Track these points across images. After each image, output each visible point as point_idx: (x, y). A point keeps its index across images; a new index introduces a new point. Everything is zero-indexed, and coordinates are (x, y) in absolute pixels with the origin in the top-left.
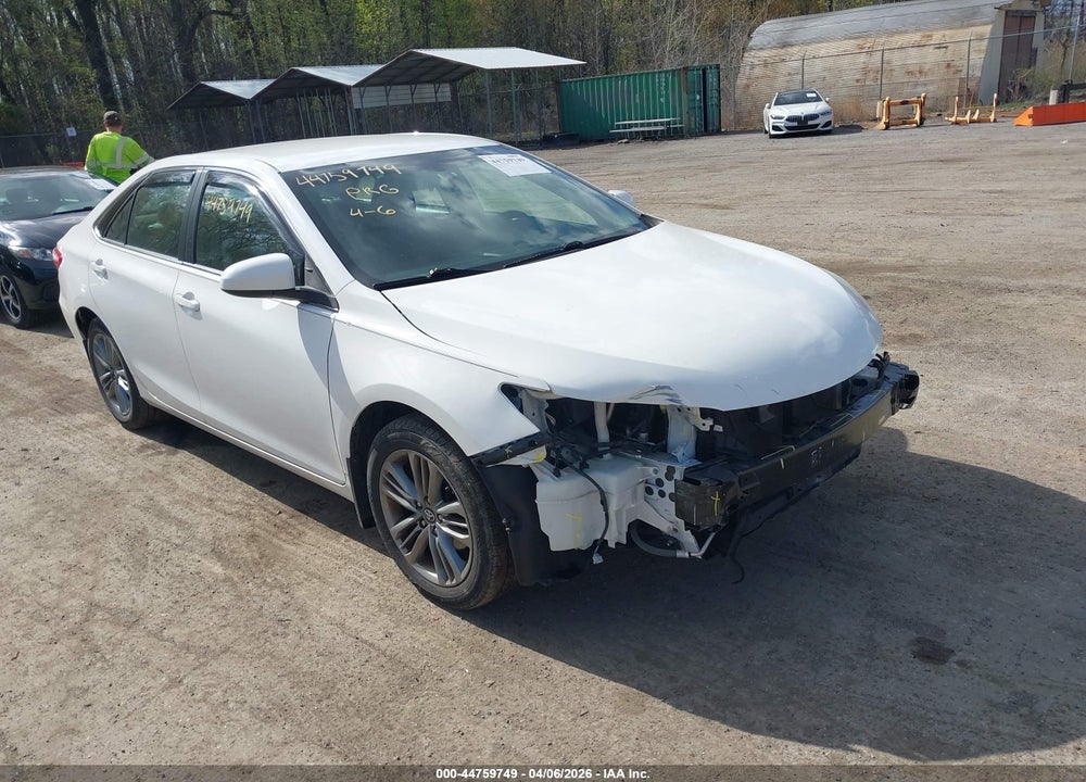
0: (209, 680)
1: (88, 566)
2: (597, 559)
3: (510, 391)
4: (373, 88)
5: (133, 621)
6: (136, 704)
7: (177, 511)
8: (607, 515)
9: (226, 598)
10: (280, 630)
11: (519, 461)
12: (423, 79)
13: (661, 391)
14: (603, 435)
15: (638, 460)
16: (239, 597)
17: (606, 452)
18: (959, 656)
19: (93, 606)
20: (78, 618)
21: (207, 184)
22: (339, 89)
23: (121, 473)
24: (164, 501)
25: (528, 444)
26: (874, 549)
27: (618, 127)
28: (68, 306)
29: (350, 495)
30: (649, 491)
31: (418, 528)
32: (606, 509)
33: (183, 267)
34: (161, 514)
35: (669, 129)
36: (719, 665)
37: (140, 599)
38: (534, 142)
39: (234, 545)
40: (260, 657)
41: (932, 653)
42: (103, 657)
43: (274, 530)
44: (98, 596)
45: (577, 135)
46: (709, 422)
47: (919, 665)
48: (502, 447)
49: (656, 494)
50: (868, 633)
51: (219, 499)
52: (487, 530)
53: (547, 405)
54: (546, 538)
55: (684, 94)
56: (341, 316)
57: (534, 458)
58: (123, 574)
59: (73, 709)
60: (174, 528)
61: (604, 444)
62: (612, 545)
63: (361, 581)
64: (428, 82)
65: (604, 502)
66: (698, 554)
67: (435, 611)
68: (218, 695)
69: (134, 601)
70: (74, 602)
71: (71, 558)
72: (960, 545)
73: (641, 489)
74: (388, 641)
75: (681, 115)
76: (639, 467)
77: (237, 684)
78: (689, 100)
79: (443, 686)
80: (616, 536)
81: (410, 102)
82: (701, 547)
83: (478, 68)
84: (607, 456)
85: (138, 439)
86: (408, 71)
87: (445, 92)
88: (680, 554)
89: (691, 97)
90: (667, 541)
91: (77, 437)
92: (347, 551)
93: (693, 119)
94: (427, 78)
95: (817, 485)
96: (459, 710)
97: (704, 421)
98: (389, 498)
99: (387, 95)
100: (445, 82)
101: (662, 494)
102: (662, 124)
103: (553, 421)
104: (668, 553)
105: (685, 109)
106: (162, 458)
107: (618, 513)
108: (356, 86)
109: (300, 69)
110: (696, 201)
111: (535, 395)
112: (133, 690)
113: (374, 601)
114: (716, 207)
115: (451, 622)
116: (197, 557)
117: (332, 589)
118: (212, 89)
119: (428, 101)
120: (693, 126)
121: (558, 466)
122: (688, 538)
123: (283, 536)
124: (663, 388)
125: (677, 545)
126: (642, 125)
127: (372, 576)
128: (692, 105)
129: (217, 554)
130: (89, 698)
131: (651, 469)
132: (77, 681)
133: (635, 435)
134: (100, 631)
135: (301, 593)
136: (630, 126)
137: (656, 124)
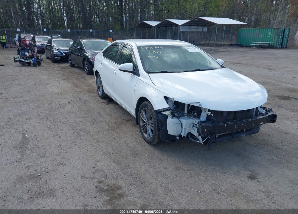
0: (98, 145)
1: (84, 122)
2: (178, 138)
3: (166, 98)
4: (186, 26)
5: (88, 133)
6: (84, 146)
7: (104, 116)
8: (182, 129)
9: (107, 133)
10: (114, 140)
11: (164, 113)
12: (200, 25)
13: (198, 103)
14: (186, 112)
15: (192, 119)
16: (109, 133)
17: (185, 115)
18: (258, 180)
19: (82, 129)
20: (79, 130)
21: (123, 47)
22: (176, 26)
23: (96, 106)
24: (102, 113)
25: (167, 110)
26: (254, 155)
27: (253, 43)
28: (95, 70)
29: (135, 117)
30: (194, 126)
31: (146, 126)
32: (182, 128)
33: (115, 64)
34: (101, 115)
35: (269, 46)
36: (200, 168)
37: (91, 129)
38: (228, 45)
39: (112, 124)
40: (109, 144)
41: (252, 177)
42: (81, 137)
43: (121, 122)
44: (84, 127)
45: (241, 44)
46: (210, 113)
47: (247, 179)
48: (161, 109)
49: (195, 127)
50: (239, 170)
51: (113, 115)
52: (157, 127)
53: (174, 103)
54: (168, 131)
55: (276, 36)
56: (140, 78)
57: (167, 113)
58: (90, 125)
59: (73, 145)
60: (102, 118)
61: (185, 114)
62: (183, 136)
63: (134, 135)
64: (201, 26)
65: (182, 126)
66: (202, 142)
67: (146, 144)
68: (98, 148)
69: (90, 129)
70: (79, 127)
71: (81, 120)
72: (277, 159)
73: (192, 125)
74: (134, 147)
75: (274, 42)
76: (192, 120)
77: (102, 147)
78: (278, 38)
79: (141, 157)
80: (184, 134)
81: (195, 31)
82: (203, 141)
83: (215, 24)
84: (186, 117)
85: (102, 100)
86: (196, 23)
87: (205, 29)
88: (197, 141)
89: (279, 37)
90: (196, 138)
91: (90, 98)
92: (133, 129)
93: (278, 43)
94: (201, 25)
95: (242, 136)
96: (141, 162)
97: (209, 112)
98: (142, 118)
99: (196, 29)
100: (206, 26)
101: (196, 127)
102: (267, 44)
103: (175, 107)
104: (195, 141)
105: (276, 40)
106: (105, 105)
107: (185, 129)
108: (181, 25)
109: (168, 19)
110: (265, 67)
111: (171, 99)
112: (84, 144)
113: (134, 139)
114: (269, 69)
115: (148, 146)
116: (104, 124)
117: (127, 135)
118: (146, 23)
119: (200, 31)
120: (277, 45)
121: (173, 116)
122: (200, 138)
123: (122, 124)
124: (199, 102)
125: (198, 140)
126: (261, 44)
127: (136, 135)
128: (278, 39)
129: (108, 124)
130: (76, 143)
131: (195, 121)
132: (75, 140)
133: (194, 113)
134: (82, 133)
135: (121, 135)
136: (257, 43)
137: (265, 44)
